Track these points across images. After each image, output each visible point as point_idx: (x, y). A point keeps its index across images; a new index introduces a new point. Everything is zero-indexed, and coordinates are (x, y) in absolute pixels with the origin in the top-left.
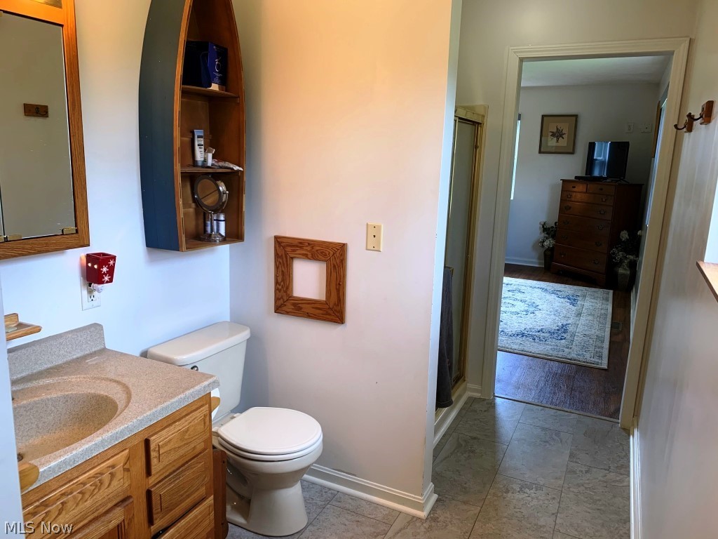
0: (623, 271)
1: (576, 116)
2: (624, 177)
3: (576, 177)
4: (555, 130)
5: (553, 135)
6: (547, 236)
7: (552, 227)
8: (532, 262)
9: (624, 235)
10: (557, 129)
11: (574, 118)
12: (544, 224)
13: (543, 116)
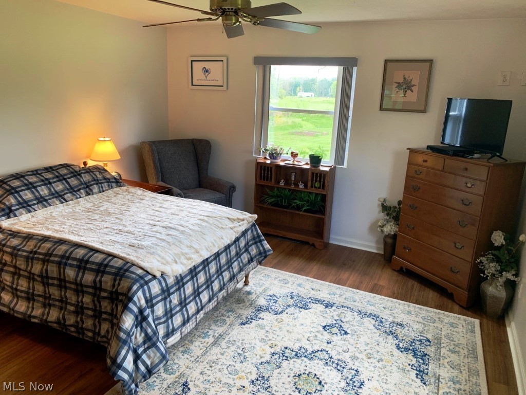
0: (495, 291)
1: (431, 61)
2: (501, 154)
3: (429, 147)
4: (401, 81)
5: (399, 85)
6: (387, 218)
7: (395, 207)
8: (370, 247)
9: (498, 238)
10: (405, 78)
11: (428, 64)
12: (385, 200)
13: (386, 61)
